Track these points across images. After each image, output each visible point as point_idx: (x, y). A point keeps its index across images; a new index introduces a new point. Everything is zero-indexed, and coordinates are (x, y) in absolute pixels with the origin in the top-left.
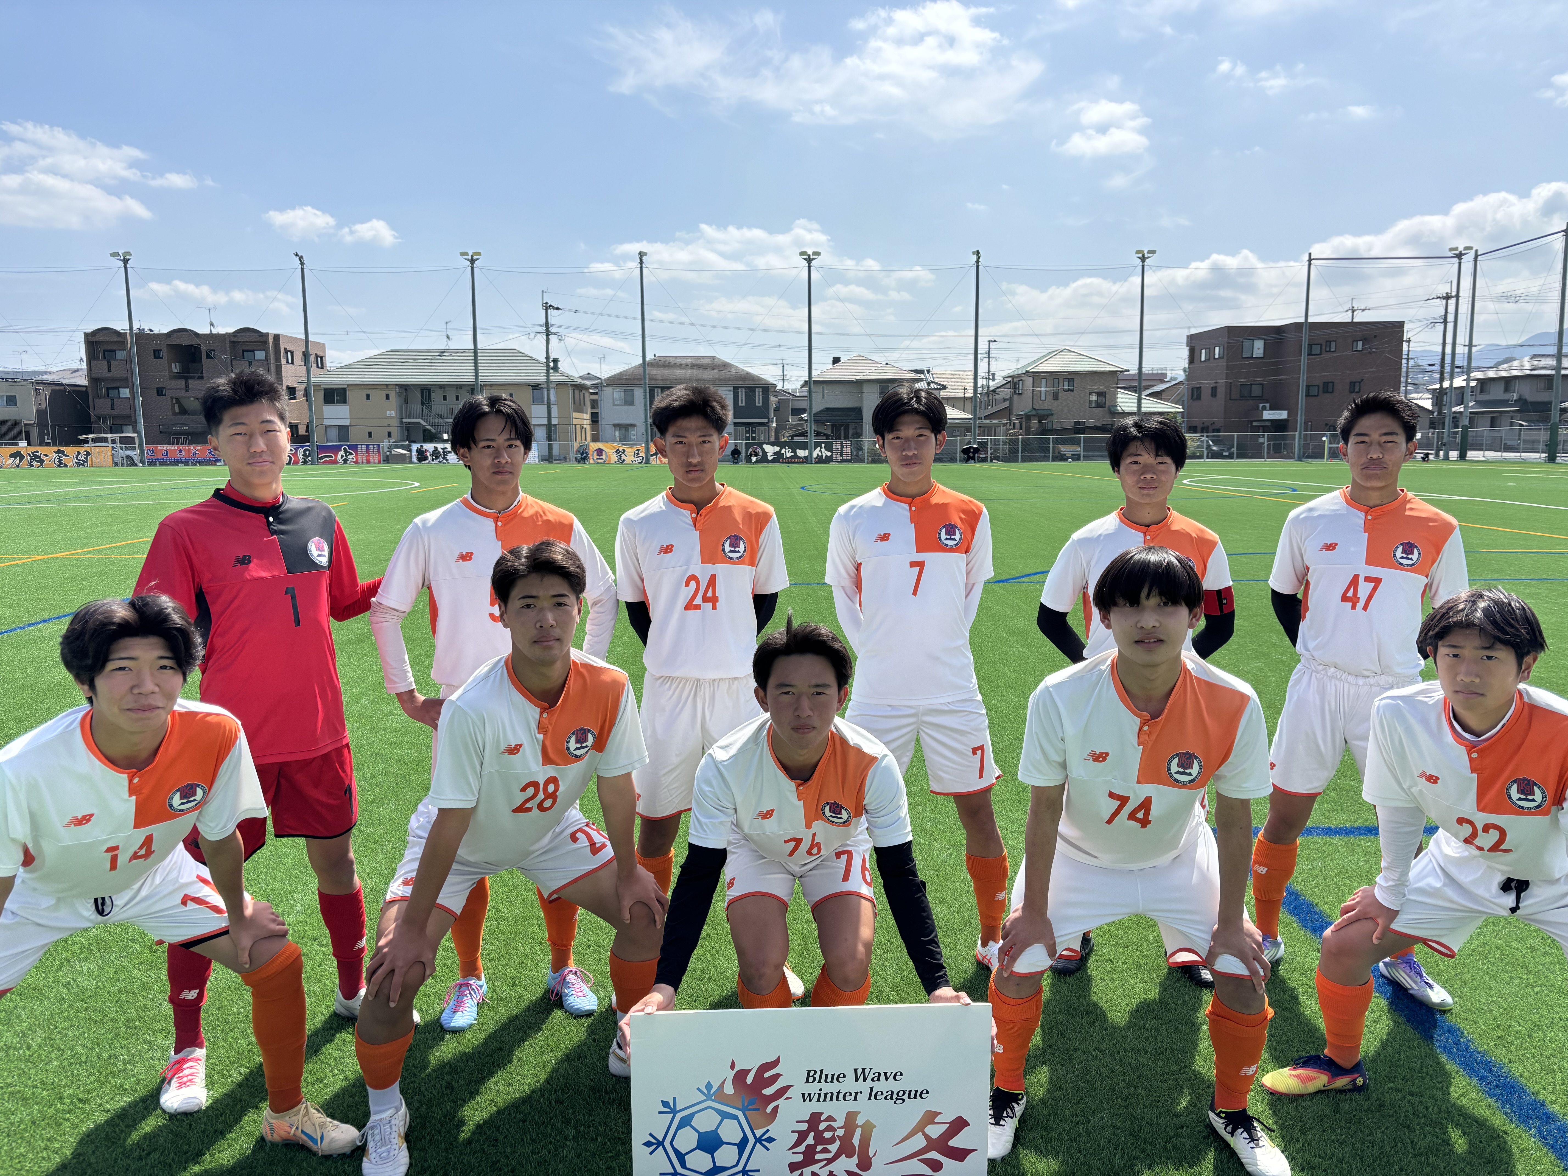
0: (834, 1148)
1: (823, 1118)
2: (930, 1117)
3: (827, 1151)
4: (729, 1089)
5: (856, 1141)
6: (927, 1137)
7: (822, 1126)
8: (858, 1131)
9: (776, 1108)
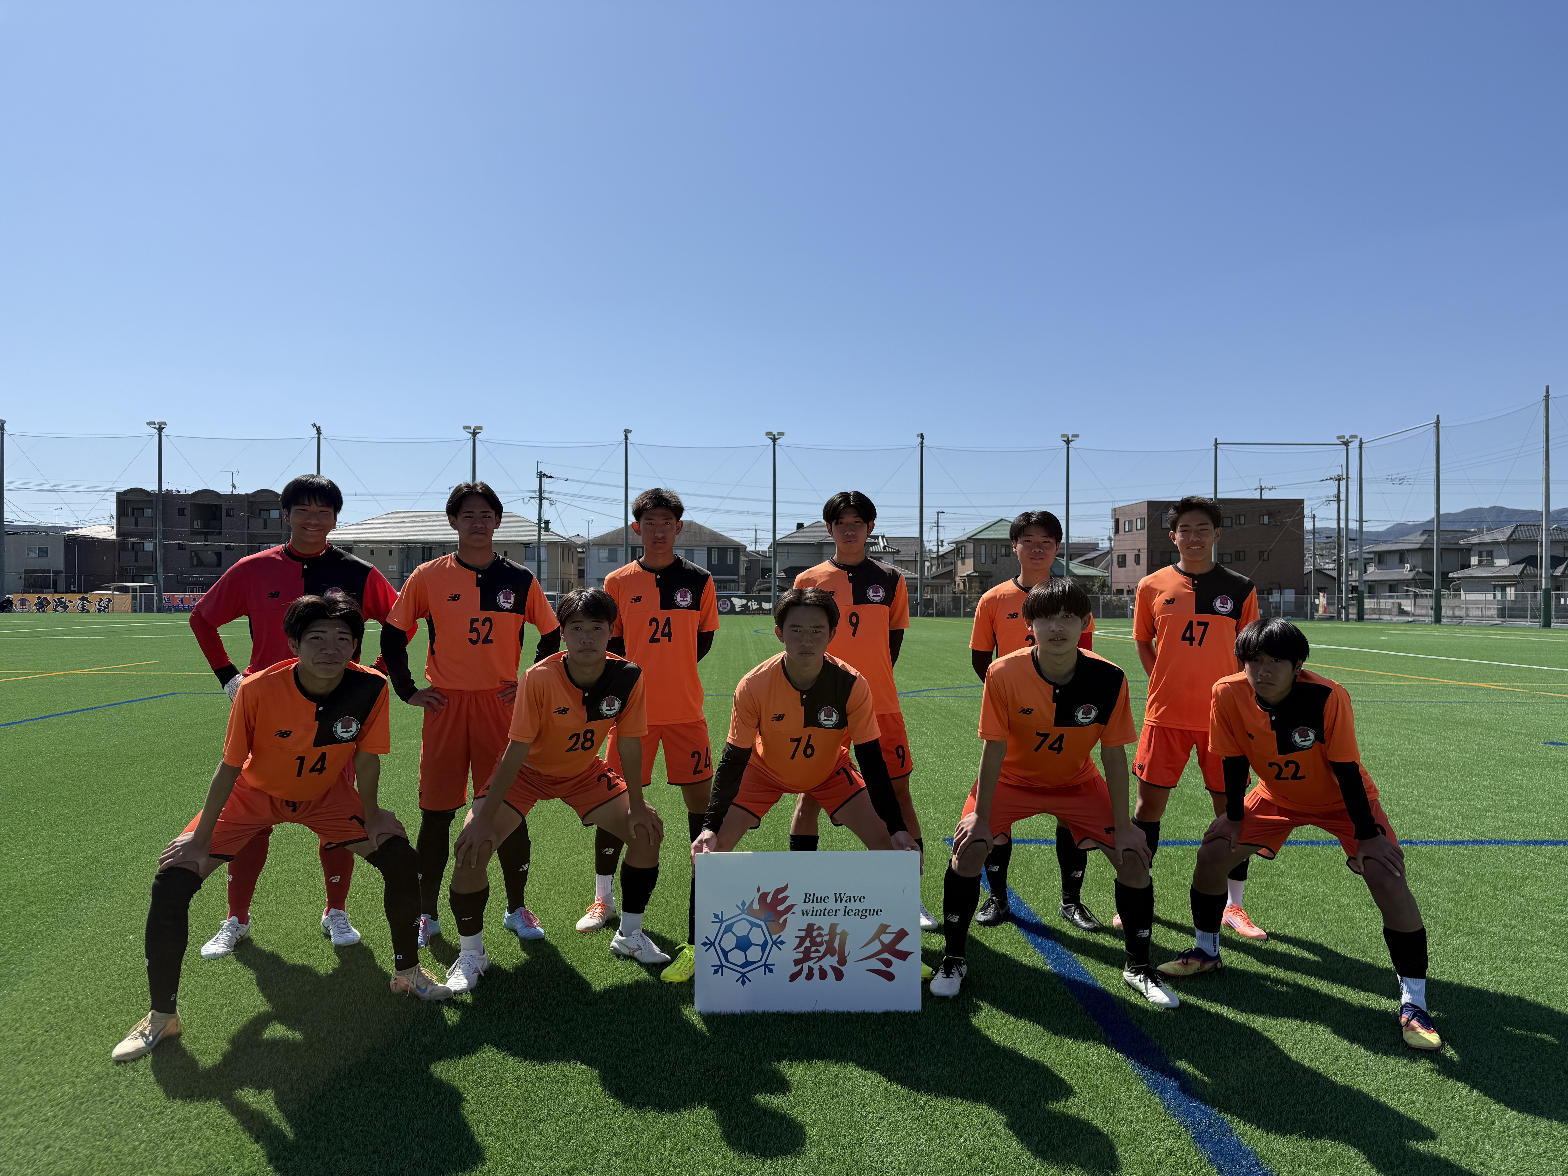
0: (822, 949)
1: (815, 927)
2: (883, 929)
3: (819, 952)
4: (756, 906)
5: (836, 944)
6: (882, 943)
7: (815, 933)
8: (838, 937)
9: (786, 920)
